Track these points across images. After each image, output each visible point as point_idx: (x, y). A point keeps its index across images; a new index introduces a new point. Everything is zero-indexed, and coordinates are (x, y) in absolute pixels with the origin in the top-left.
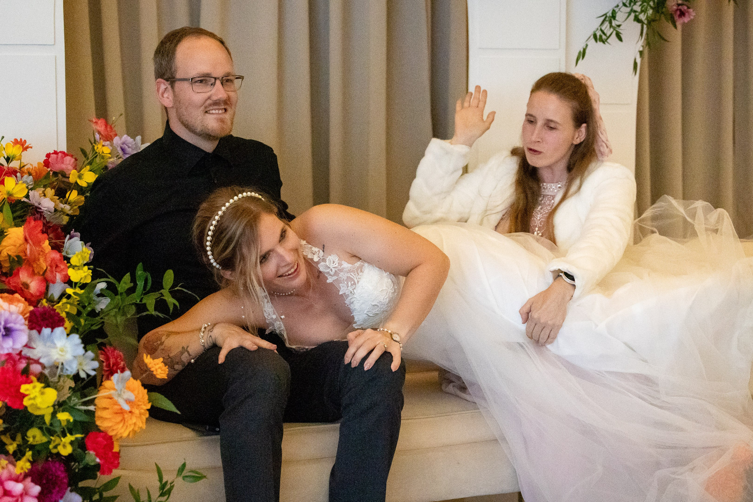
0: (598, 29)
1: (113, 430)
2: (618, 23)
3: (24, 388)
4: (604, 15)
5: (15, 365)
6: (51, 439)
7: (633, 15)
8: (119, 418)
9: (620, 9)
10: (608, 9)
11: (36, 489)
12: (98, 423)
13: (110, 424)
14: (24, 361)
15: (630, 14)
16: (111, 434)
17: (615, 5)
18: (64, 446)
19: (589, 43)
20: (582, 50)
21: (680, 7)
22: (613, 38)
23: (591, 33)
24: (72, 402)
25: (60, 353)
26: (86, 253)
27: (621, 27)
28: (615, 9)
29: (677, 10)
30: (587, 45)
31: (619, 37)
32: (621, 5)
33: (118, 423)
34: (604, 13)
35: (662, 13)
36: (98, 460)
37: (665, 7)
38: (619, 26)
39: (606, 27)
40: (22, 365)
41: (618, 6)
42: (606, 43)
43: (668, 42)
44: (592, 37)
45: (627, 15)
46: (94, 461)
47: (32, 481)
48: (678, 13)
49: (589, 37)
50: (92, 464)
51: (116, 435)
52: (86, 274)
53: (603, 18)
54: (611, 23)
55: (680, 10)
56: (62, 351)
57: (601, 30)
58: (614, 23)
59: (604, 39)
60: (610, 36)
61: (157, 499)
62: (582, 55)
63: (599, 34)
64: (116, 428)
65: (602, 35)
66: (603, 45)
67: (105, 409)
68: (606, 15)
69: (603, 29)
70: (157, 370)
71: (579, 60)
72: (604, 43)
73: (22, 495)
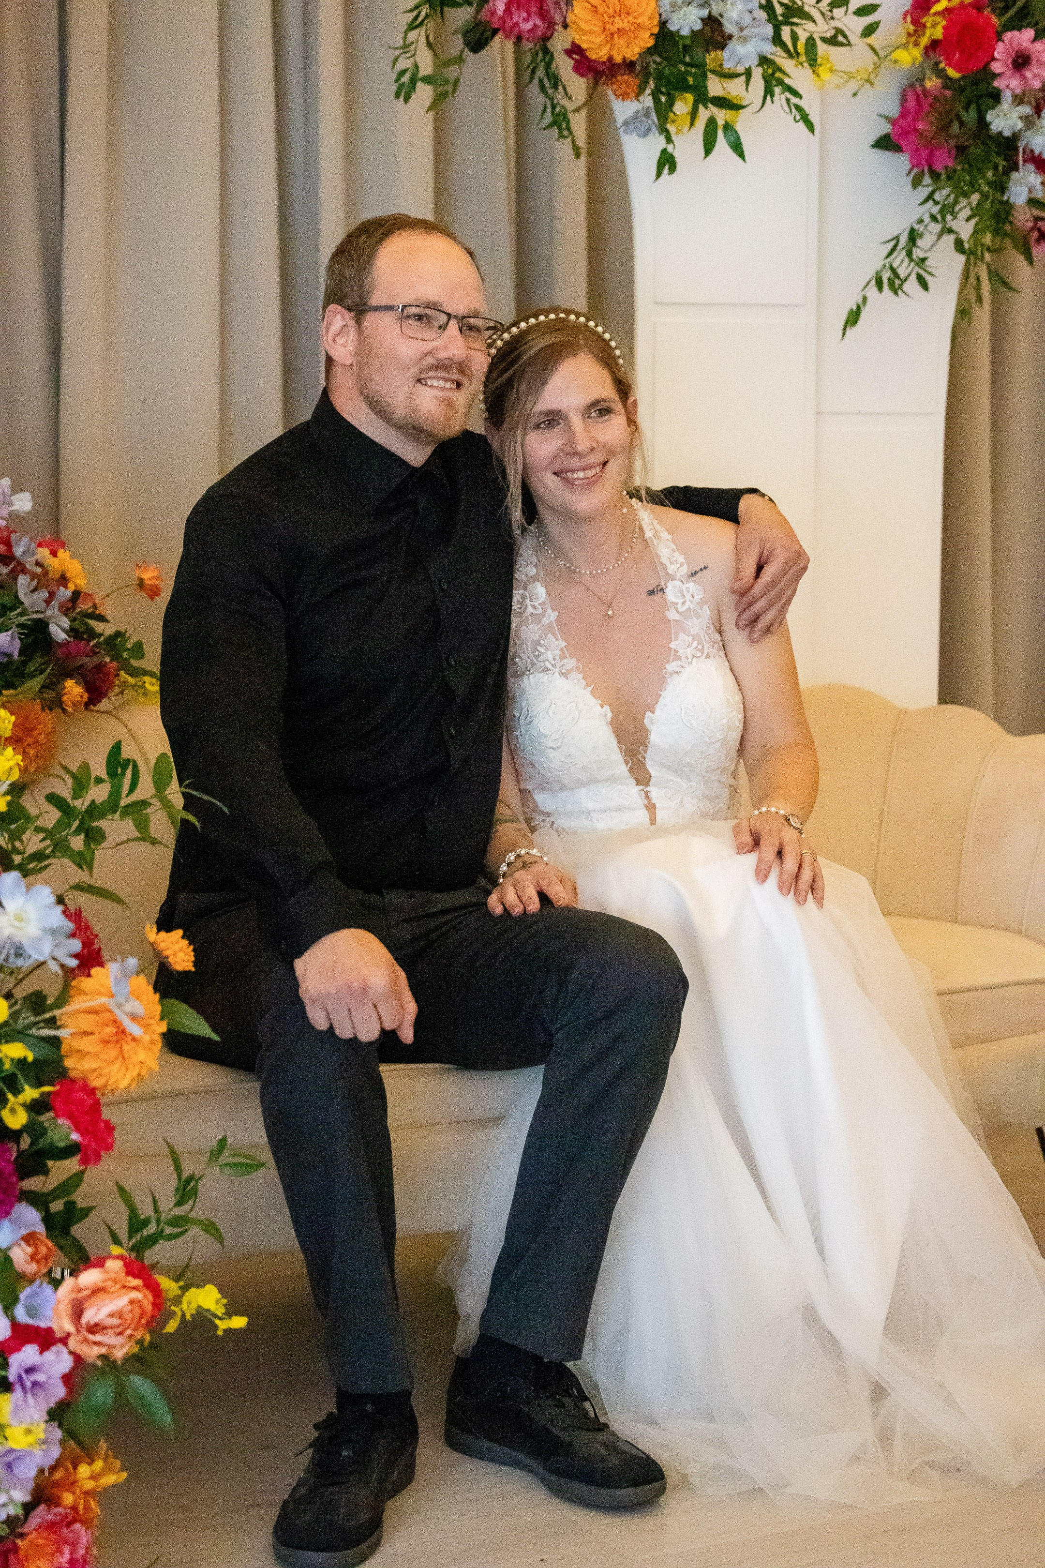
0: (884, 266)
1: (100, 1075)
2: (922, 255)
4: (891, 240)
7: (950, 239)
8: (112, 1052)
9: (926, 226)
10: (900, 226)
12: (69, 1063)
13: (94, 1065)
15: (940, 235)
16: (96, 1082)
17: (916, 217)
18: (13, 1111)
19: (868, 295)
20: (855, 308)
21: (1040, 224)
22: (912, 285)
23: (871, 273)
24: (19, 1021)
25: (16, 923)
26: (7, 722)
27: (928, 263)
28: (916, 227)
29: (1032, 229)
30: (865, 299)
31: (923, 284)
32: (927, 219)
33: (113, 1062)
34: (895, 234)
35: (1006, 234)
36: (75, 1137)
37: (1011, 223)
38: (923, 260)
39: (900, 261)
41: (921, 221)
42: (900, 292)
43: (1016, 291)
44: (873, 282)
45: (935, 238)
46: (66, 1138)
48: (1035, 234)
49: (870, 281)
50: (61, 1145)
51: (105, 1086)
52: (12, 763)
53: (891, 245)
54: (909, 254)
55: (1039, 230)
56: (19, 918)
57: (893, 270)
58: (917, 253)
59: (896, 285)
60: (906, 279)
61: (170, 1210)
62: (854, 318)
63: (886, 275)
64: (106, 1071)
65: (892, 277)
66: (894, 296)
67: (86, 1033)
68: (897, 238)
69: (895, 265)
70: (175, 954)
71: (848, 327)
72: (897, 294)
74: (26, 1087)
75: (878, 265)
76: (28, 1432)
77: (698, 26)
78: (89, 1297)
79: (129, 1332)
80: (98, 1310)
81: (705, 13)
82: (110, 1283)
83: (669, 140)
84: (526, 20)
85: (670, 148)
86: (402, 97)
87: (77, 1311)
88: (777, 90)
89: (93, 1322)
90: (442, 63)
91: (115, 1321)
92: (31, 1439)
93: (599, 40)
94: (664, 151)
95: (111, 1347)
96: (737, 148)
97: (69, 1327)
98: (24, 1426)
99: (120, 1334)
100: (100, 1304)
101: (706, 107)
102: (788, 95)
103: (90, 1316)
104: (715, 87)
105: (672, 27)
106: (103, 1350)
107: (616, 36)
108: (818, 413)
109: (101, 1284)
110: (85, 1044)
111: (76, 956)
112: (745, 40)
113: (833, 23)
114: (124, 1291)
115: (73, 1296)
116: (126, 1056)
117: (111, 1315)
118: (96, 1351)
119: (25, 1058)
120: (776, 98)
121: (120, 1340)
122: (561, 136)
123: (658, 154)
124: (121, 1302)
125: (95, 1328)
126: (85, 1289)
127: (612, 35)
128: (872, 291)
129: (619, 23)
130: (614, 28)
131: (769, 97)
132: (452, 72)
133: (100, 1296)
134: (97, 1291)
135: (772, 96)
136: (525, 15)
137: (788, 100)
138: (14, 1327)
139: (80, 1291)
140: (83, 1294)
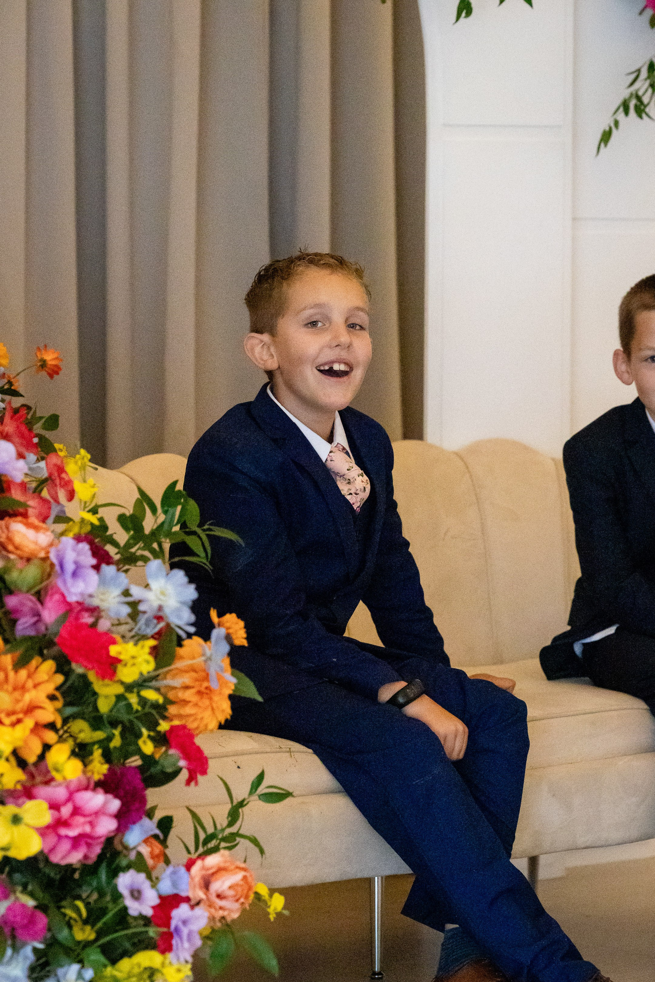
0: (630, 94)
1: (195, 719)
3: (113, 650)
4: (634, 71)
5: (77, 618)
6: (114, 735)
8: (206, 702)
10: (641, 61)
11: (115, 804)
13: (193, 712)
14: (86, 615)
16: (192, 724)
18: (145, 742)
19: (617, 119)
20: (607, 129)
25: (162, 597)
28: (654, 60)
33: (206, 709)
34: (635, 67)
36: (182, 763)
39: (644, 90)
40: (87, 619)
42: (644, 115)
46: (176, 764)
47: (106, 792)
49: (618, 108)
50: (169, 770)
51: (199, 727)
53: (633, 76)
56: (163, 593)
57: (639, 98)
59: (640, 110)
60: (648, 104)
61: (223, 830)
62: (606, 137)
63: (633, 103)
64: (199, 717)
65: (638, 103)
66: (638, 119)
67: (187, 688)
68: (639, 71)
69: (640, 93)
70: (236, 631)
71: (602, 145)
72: (641, 117)
73: (97, 813)
74: (161, 722)
75: (625, 93)
76: (179, 970)
78: (213, 874)
79: (242, 900)
80: (223, 882)
82: (227, 864)
87: (206, 884)
89: (220, 891)
91: (231, 893)
92: (182, 975)
95: (231, 911)
97: (201, 894)
98: (176, 966)
99: (237, 900)
100: (224, 879)
103: (217, 886)
106: (225, 913)
108: (574, 219)
109: (222, 865)
110: (188, 695)
111: (192, 625)
114: (237, 870)
115: (204, 872)
116: (214, 705)
117: (230, 887)
118: (221, 913)
119: (157, 701)
121: (237, 906)
123: (458, 4)
124: (237, 877)
125: (219, 896)
126: (211, 868)
128: (621, 116)
133: (223, 873)
134: (220, 870)
138: (160, 897)
139: (208, 869)
140: (211, 872)
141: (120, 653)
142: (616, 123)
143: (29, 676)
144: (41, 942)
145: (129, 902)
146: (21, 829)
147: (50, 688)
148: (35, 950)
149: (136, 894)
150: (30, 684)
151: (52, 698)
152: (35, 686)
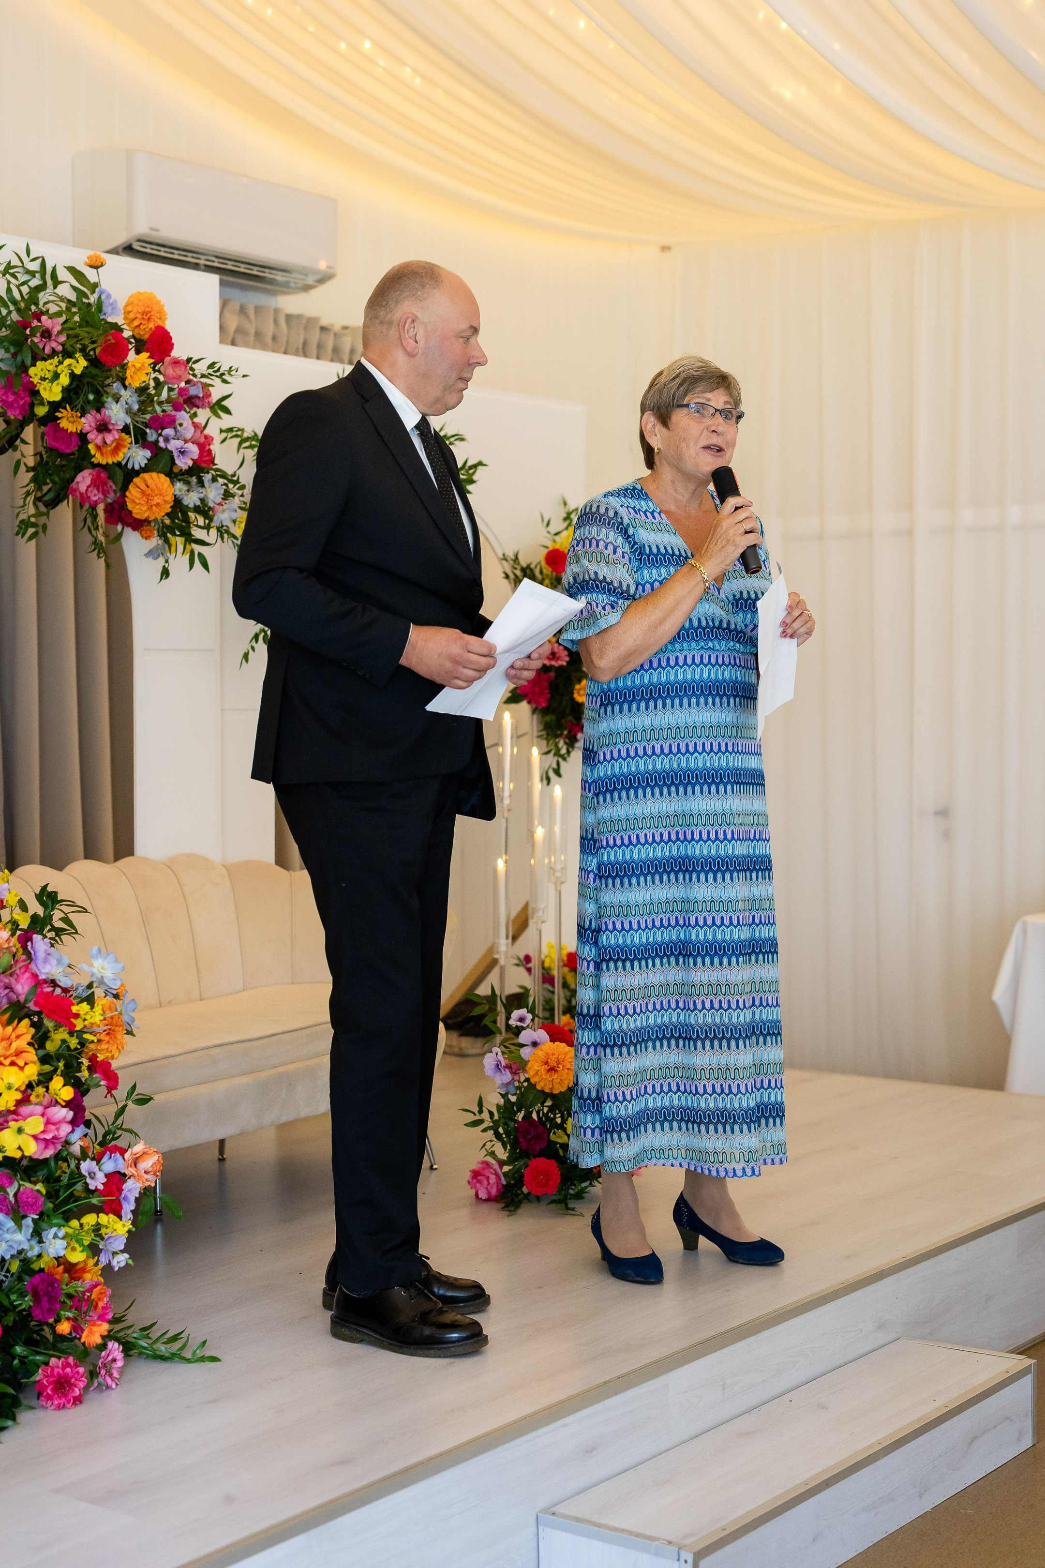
5: (42, 989)
14: (47, 986)
25: (103, 971)
62: (246, 657)
71: (244, 662)
73: (60, 1122)
77: (198, 503)
80: (145, 1162)
81: (202, 496)
83: (167, 561)
84: (95, 495)
85: (167, 565)
86: (20, 535)
87: (136, 1164)
88: (226, 536)
89: (143, 1168)
90: (38, 514)
91: (151, 1169)
93: (145, 508)
94: (164, 567)
95: (153, 1181)
96: (205, 565)
97: (133, 1171)
99: (154, 1175)
100: (147, 1160)
101: (190, 544)
102: (232, 539)
103: (142, 1165)
104: (198, 533)
105: (185, 503)
106: (149, 1183)
107: (154, 508)
108: (222, 710)
112: (224, 511)
113: (242, 499)
117: (150, 1165)
118: (145, 1183)
120: (225, 540)
122: (99, 557)
123: (161, 569)
124: (155, 1159)
125: (146, 1172)
127: (151, 506)
128: (254, 643)
129: (156, 500)
130: (154, 502)
131: (219, 539)
132: (43, 520)
133: (147, 1156)
134: (143, 1154)
135: (222, 538)
136: (96, 492)
137: (233, 542)
138: (106, 1176)
139: (136, 1154)
140: (138, 1155)
141: (79, 1010)
142: (253, 648)
143: (14, 1030)
144: (37, 1215)
145: (88, 1180)
146: (24, 1136)
147: (28, 1038)
148: (33, 1220)
149: (92, 1175)
150: (14, 1036)
151: (29, 1044)
152: (18, 1037)
